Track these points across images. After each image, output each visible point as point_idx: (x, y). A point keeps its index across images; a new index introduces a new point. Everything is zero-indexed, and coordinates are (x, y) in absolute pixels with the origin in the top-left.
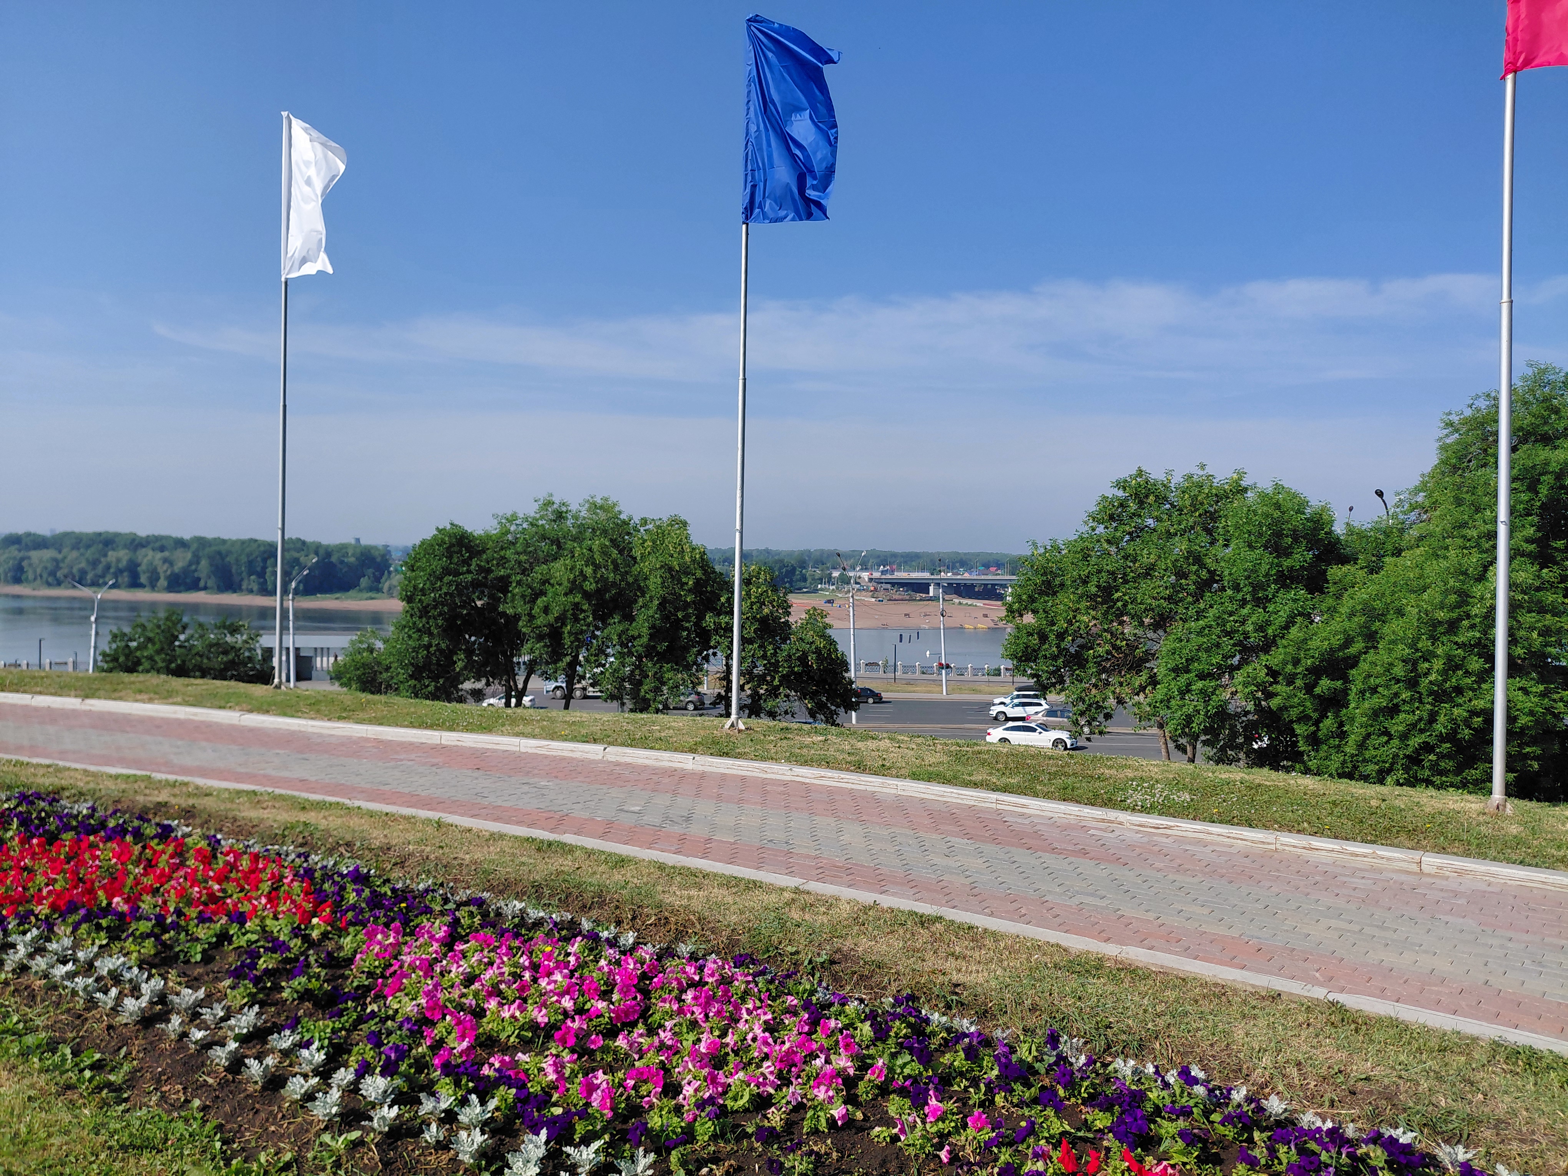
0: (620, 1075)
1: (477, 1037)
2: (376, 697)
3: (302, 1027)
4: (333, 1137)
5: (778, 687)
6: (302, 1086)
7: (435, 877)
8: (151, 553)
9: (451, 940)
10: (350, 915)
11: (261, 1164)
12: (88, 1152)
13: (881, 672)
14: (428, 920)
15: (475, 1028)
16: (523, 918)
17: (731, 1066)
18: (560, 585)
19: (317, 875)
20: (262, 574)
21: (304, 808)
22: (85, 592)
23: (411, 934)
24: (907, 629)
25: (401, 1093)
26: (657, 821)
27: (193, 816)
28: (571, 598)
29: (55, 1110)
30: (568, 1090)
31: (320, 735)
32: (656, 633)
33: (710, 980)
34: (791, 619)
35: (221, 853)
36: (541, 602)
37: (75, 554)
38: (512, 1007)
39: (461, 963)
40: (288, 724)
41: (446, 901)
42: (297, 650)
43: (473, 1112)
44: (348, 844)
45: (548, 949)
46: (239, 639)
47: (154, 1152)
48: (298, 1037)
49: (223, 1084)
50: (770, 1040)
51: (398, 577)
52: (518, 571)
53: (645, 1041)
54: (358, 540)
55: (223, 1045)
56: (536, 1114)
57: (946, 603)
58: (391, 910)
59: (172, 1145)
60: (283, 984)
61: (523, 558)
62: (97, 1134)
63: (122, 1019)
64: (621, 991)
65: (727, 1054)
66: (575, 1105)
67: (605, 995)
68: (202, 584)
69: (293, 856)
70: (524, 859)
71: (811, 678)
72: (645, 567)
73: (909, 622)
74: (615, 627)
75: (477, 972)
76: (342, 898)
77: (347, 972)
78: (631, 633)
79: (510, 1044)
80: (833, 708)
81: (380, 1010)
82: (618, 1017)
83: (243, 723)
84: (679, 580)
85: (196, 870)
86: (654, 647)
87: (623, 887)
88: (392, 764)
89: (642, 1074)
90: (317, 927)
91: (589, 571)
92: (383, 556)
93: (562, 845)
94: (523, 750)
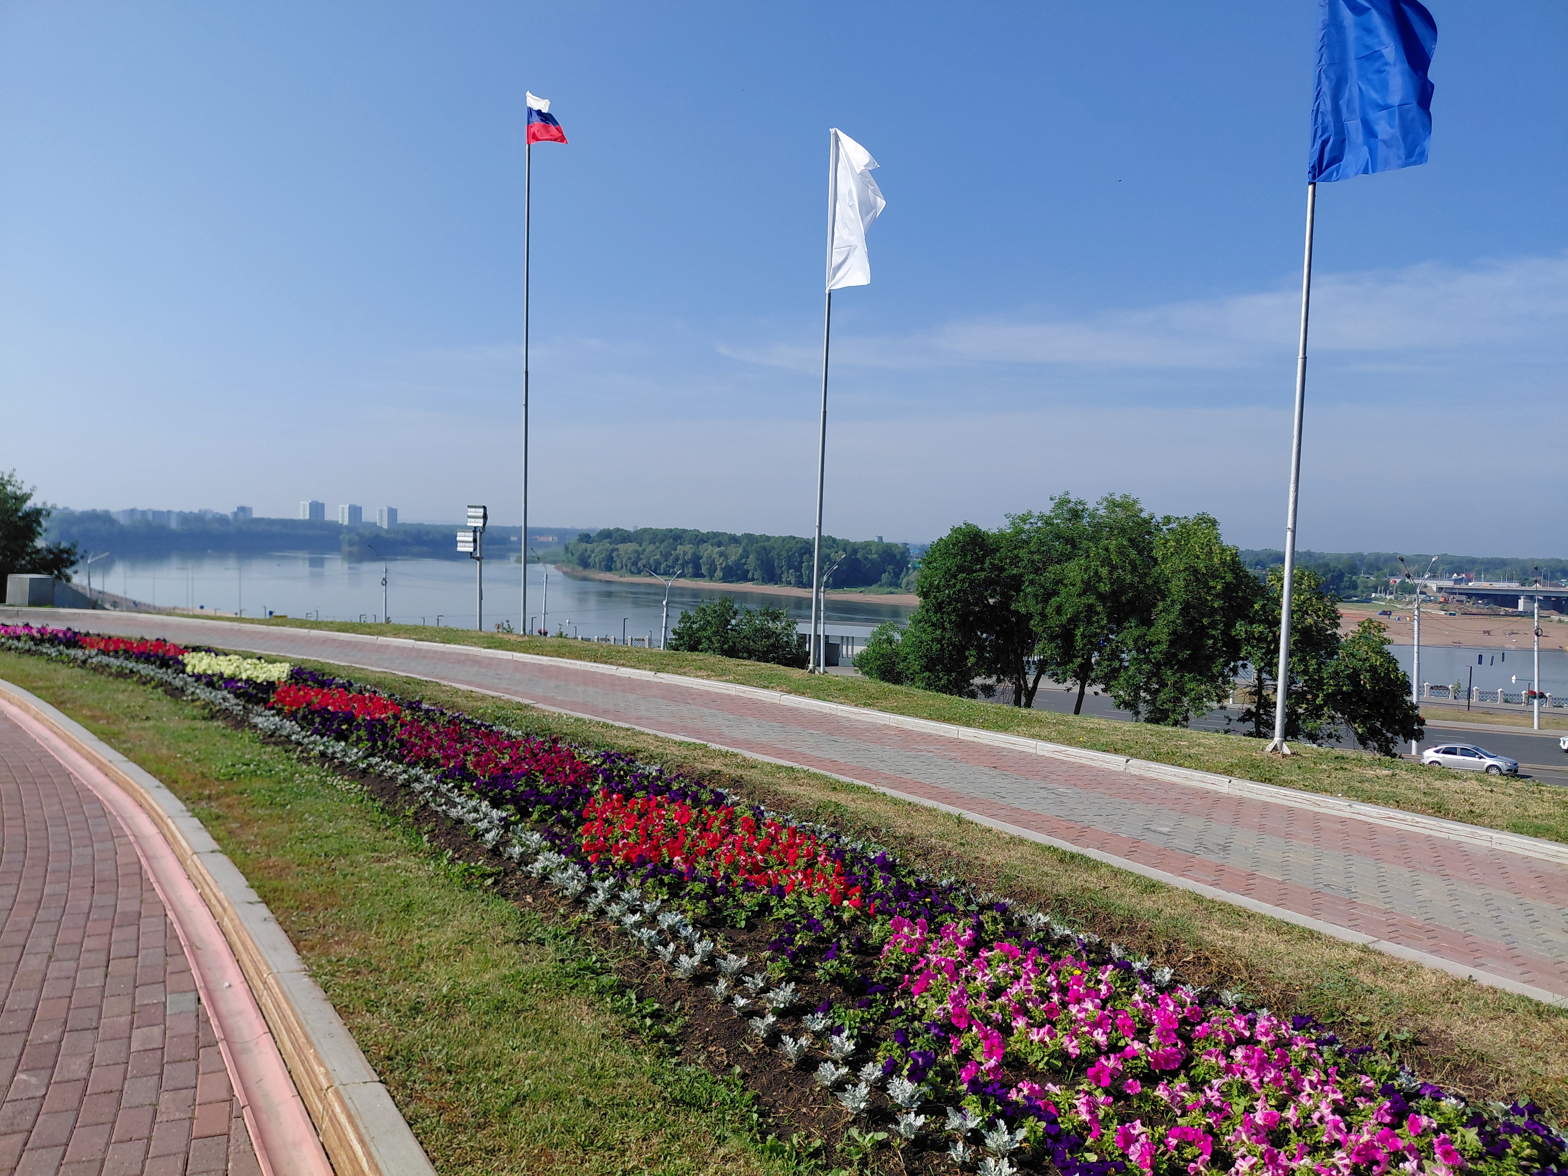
0: (1161, 1130)
1: (1005, 1056)
2: (898, 687)
3: (834, 1013)
4: (860, 1133)
5: (1321, 707)
6: (833, 1074)
7: (957, 874)
8: (710, 547)
9: (976, 945)
10: (878, 902)
11: (793, 1145)
12: (647, 1098)
13: (1451, 697)
14: (952, 919)
15: (1004, 1045)
16: (1048, 932)
17: (1293, 1146)
18: (1074, 585)
19: (848, 856)
20: (798, 569)
21: (835, 789)
22: (659, 580)
23: (936, 931)
24: (1489, 648)
25: (927, 1101)
26: (1190, 846)
27: (741, 787)
28: (1084, 600)
29: (622, 1052)
30: (1102, 1135)
31: (849, 720)
32: (1176, 640)
33: (1264, 1039)
34: (1340, 632)
35: (764, 824)
36: (1055, 601)
37: (652, 547)
38: (1042, 1031)
39: (987, 972)
40: (821, 707)
41: (969, 902)
42: (827, 637)
43: (1000, 1138)
44: (874, 829)
45: (1077, 972)
46: (778, 626)
47: (700, 1111)
48: (830, 1022)
49: (761, 1055)
50: (1342, 1125)
51: (916, 573)
52: (1031, 569)
53: (1189, 1098)
54: (880, 538)
55: (763, 1017)
56: (1068, 1156)
57: (1542, 620)
58: (916, 903)
59: (716, 1108)
60: (817, 964)
61: (1036, 557)
62: (654, 1083)
63: (678, 974)
64: (1159, 1034)
65: (1288, 1131)
66: (1110, 1154)
67: (1142, 1034)
68: (750, 576)
69: (825, 835)
70: (1046, 869)
71: (1364, 700)
72: (1167, 569)
73: (1488, 640)
74: (1131, 631)
75: (1003, 984)
76: (871, 885)
77: (875, 962)
78: (1148, 638)
79: (1038, 1070)
80: (1389, 735)
81: (907, 1008)
82: (1157, 1063)
83: (782, 703)
84: (1206, 584)
85: (743, 839)
86: (1175, 655)
87: (1156, 916)
88: (913, 753)
89: (1186, 1134)
90: (848, 910)
91: (1104, 571)
92: (903, 553)
93: (1087, 860)
94: (1040, 753)
